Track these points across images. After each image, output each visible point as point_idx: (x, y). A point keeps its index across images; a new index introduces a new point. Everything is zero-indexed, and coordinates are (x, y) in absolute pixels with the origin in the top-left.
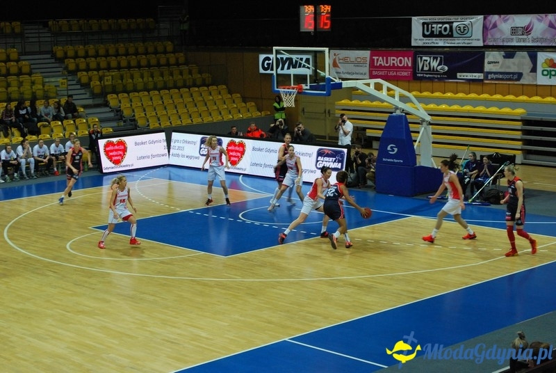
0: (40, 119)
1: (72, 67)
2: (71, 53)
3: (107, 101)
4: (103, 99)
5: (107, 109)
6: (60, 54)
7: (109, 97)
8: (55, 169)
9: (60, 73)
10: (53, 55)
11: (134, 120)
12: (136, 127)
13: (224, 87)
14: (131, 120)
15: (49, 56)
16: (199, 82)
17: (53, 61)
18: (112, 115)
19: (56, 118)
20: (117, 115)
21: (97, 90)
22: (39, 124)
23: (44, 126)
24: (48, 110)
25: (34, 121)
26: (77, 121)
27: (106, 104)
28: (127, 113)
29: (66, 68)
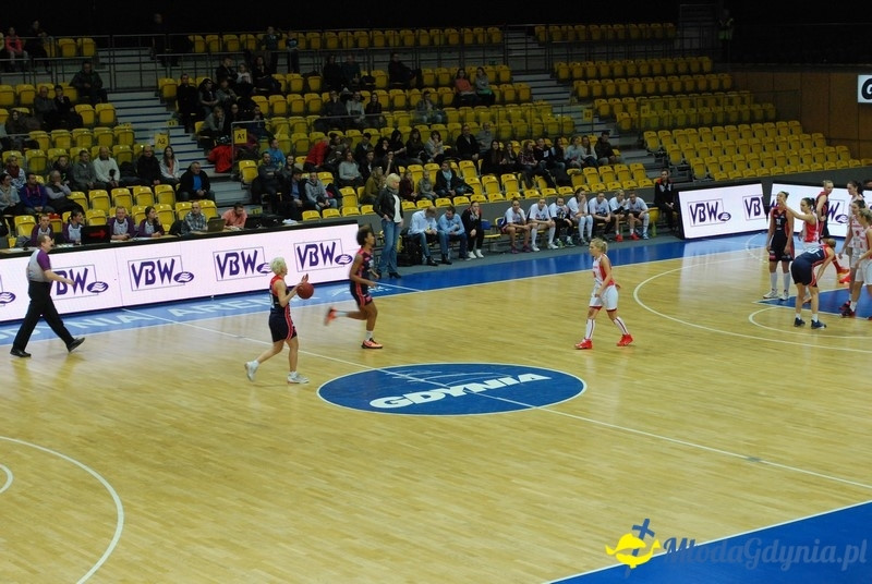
0: (569, 165)
1: (583, 92)
2: (578, 73)
3: (643, 141)
4: (637, 138)
5: (645, 153)
6: (563, 74)
7: (647, 135)
8: (617, 232)
9: (568, 101)
10: (554, 75)
11: (689, 168)
12: (691, 178)
13: (797, 123)
14: (681, 169)
15: (548, 76)
16: (759, 115)
17: (554, 83)
18: (652, 160)
19: (588, 162)
20: (661, 161)
21: (625, 126)
22: (569, 171)
23: (577, 174)
24: (577, 151)
25: (560, 167)
26: (616, 167)
27: (642, 145)
28: (674, 158)
29: (575, 93)
